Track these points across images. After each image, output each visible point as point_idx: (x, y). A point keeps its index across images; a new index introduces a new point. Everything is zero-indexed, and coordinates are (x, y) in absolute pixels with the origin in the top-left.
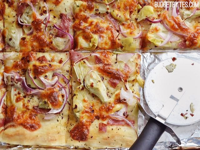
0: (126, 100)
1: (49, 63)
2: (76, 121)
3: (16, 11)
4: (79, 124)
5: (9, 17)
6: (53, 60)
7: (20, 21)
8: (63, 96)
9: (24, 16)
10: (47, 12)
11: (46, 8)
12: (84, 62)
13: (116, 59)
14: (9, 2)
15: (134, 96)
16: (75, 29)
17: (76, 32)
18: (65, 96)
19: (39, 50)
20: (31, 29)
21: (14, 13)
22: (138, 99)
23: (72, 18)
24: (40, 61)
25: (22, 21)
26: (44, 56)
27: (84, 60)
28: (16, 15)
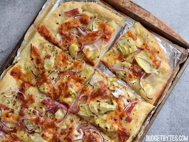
0: (120, 95)
1: (68, 129)
2: (115, 133)
3: (21, 130)
4: (118, 133)
5: (23, 136)
6: (68, 126)
7: (30, 131)
8: (95, 132)
9: (28, 126)
10: (35, 110)
11: (32, 110)
12: (81, 106)
13: (91, 86)
14: (13, 131)
15: (120, 89)
16: (57, 100)
17: (59, 100)
18: (95, 131)
19: (56, 129)
20: (39, 127)
21: (22, 132)
22: (124, 87)
23: (48, 97)
24: (63, 134)
25: (30, 130)
26: (62, 129)
27: (80, 106)
28: (24, 131)
